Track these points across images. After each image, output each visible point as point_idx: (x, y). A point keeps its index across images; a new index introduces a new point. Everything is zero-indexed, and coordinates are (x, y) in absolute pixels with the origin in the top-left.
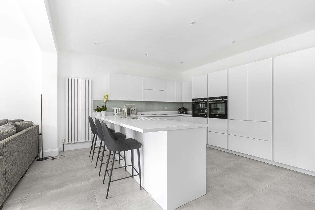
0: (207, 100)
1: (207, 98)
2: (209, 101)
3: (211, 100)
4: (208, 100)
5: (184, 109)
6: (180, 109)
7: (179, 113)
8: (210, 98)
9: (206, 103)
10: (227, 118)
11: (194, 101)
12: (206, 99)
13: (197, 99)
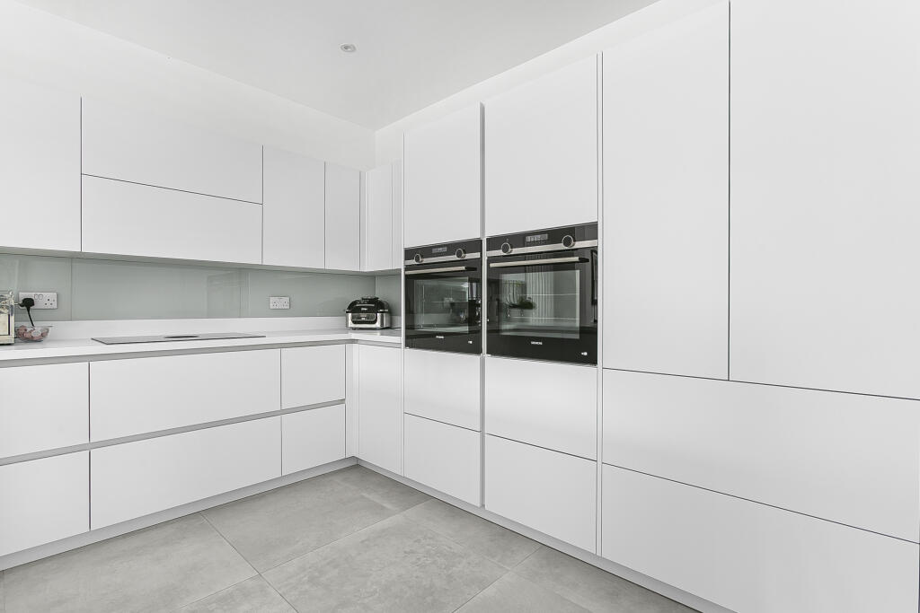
0: (477, 255)
1: (479, 242)
2: (491, 260)
3: (500, 253)
4: (486, 254)
5: (376, 305)
6: (353, 308)
7: (351, 324)
8: (494, 242)
9: (473, 269)
10: (592, 360)
11: (413, 262)
12: (475, 245)
13: (427, 251)
